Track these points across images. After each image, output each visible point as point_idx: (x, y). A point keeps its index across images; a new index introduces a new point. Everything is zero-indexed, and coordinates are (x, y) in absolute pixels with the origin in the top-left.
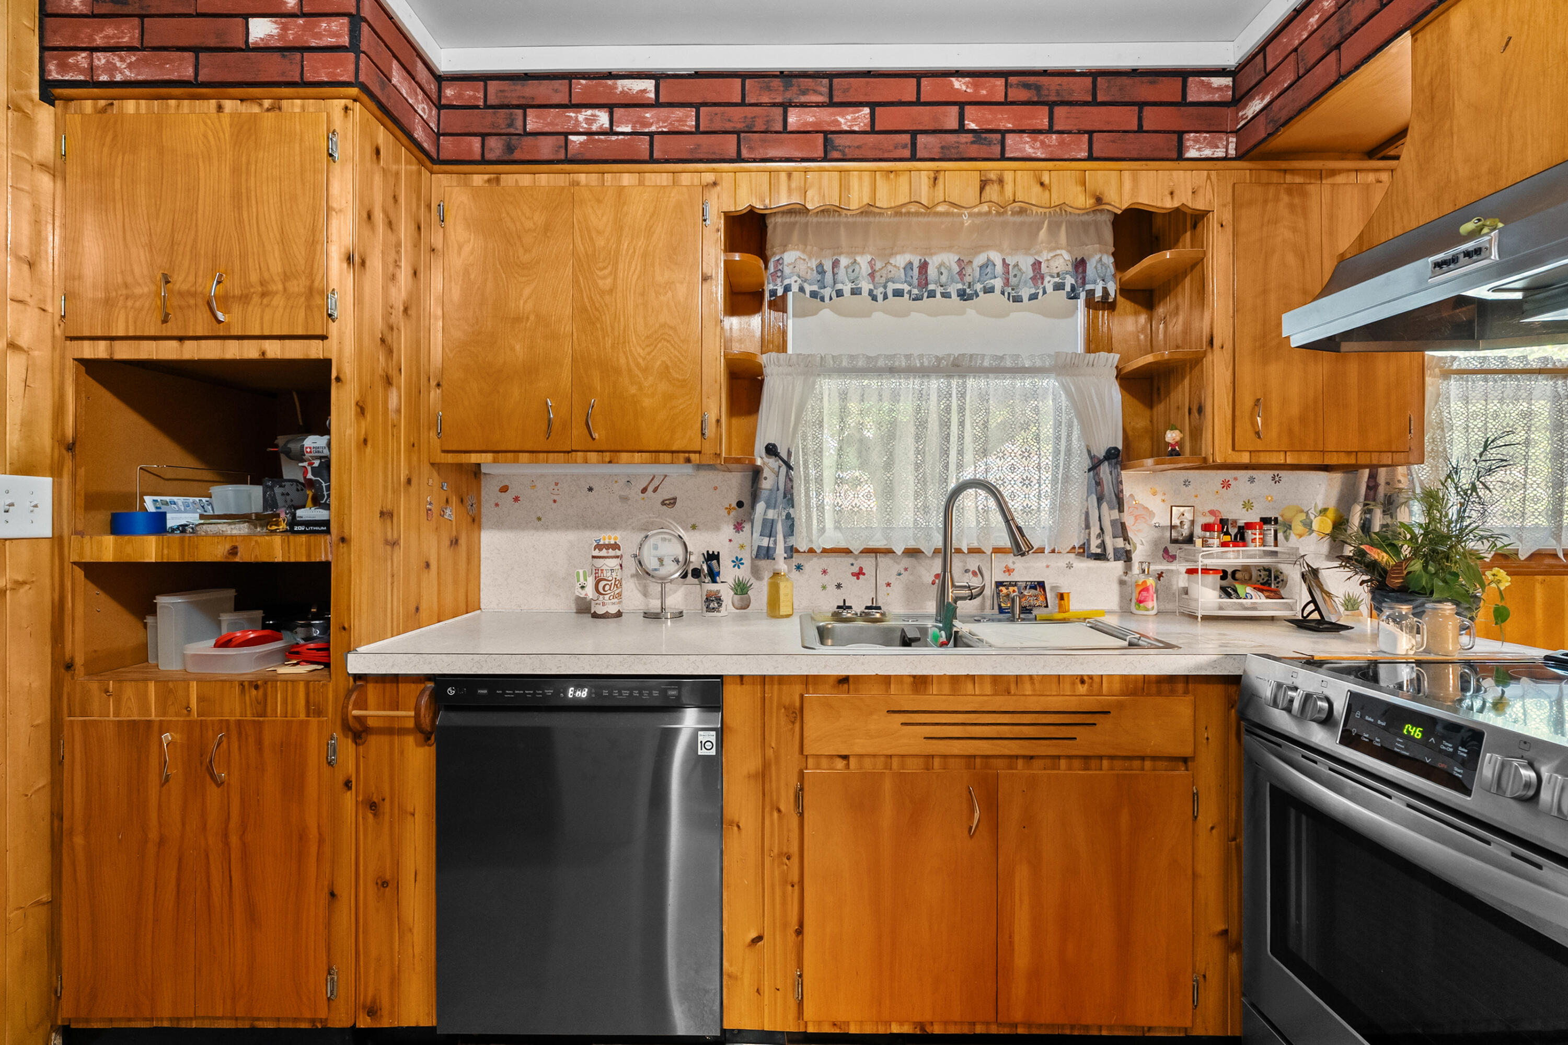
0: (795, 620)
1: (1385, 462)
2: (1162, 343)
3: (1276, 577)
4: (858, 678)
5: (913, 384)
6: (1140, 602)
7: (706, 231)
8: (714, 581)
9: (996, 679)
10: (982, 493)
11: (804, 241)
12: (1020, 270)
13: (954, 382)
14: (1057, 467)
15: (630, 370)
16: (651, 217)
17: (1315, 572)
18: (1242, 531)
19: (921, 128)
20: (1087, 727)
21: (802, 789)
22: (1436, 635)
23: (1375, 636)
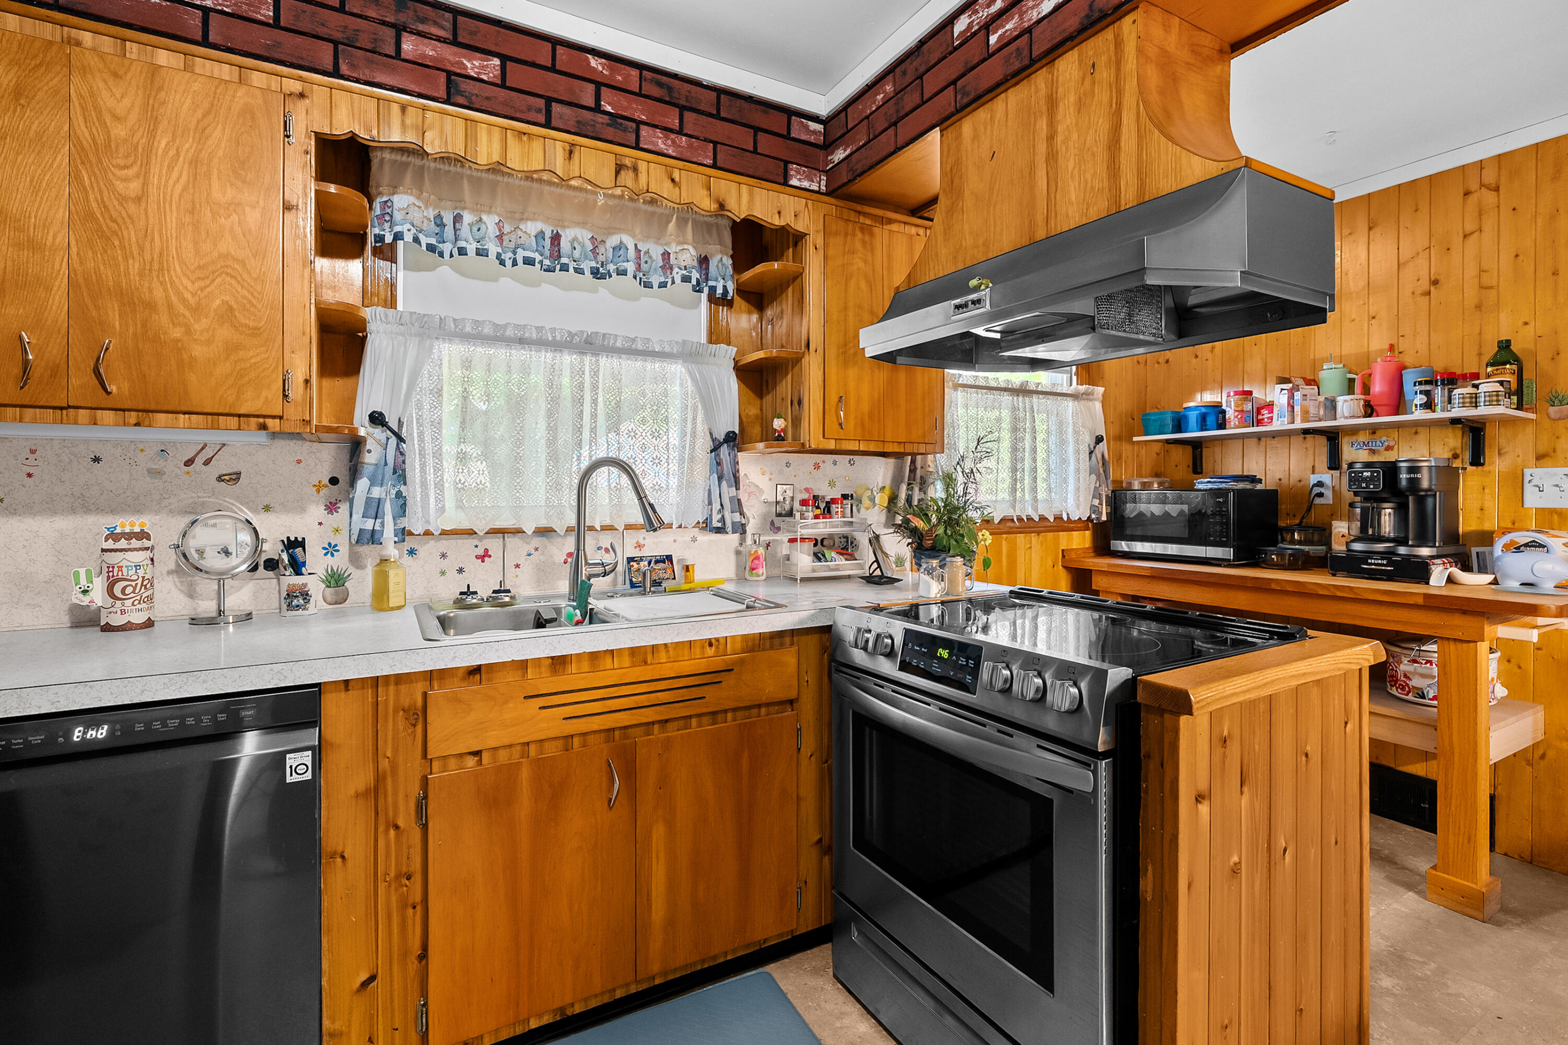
0: (409, 612)
1: (921, 451)
2: (770, 342)
3: (852, 543)
4: (491, 667)
5: (546, 357)
6: (753, 569)
7: (290, 150)
8: (298, 573)
9: (633, 651)
10: (615, 471)
11: (418, 187)
12: (651, 257)
13: (588, 359)
14: (684, 447)
15: (170, 307)
16: (204, 116)
17: (877, 537)
18: (828, 505)
19: (555, 96)
20: (715, 686)
21: (426, 797)
22: (952, 582)
23: (916, 586)
